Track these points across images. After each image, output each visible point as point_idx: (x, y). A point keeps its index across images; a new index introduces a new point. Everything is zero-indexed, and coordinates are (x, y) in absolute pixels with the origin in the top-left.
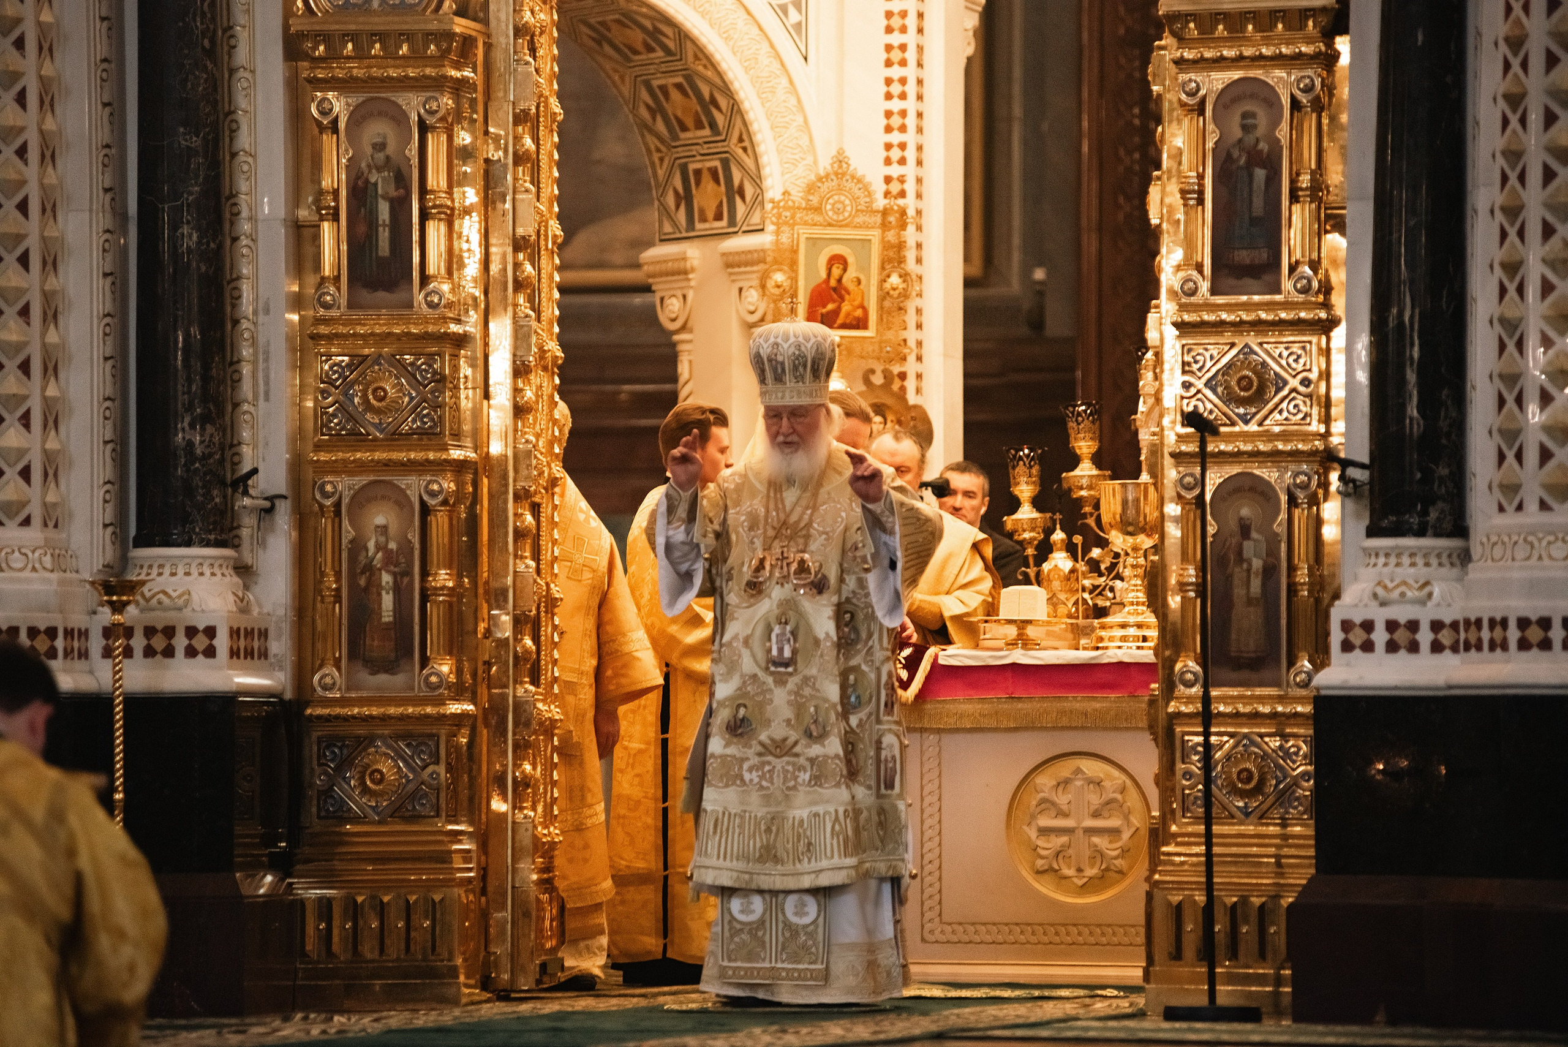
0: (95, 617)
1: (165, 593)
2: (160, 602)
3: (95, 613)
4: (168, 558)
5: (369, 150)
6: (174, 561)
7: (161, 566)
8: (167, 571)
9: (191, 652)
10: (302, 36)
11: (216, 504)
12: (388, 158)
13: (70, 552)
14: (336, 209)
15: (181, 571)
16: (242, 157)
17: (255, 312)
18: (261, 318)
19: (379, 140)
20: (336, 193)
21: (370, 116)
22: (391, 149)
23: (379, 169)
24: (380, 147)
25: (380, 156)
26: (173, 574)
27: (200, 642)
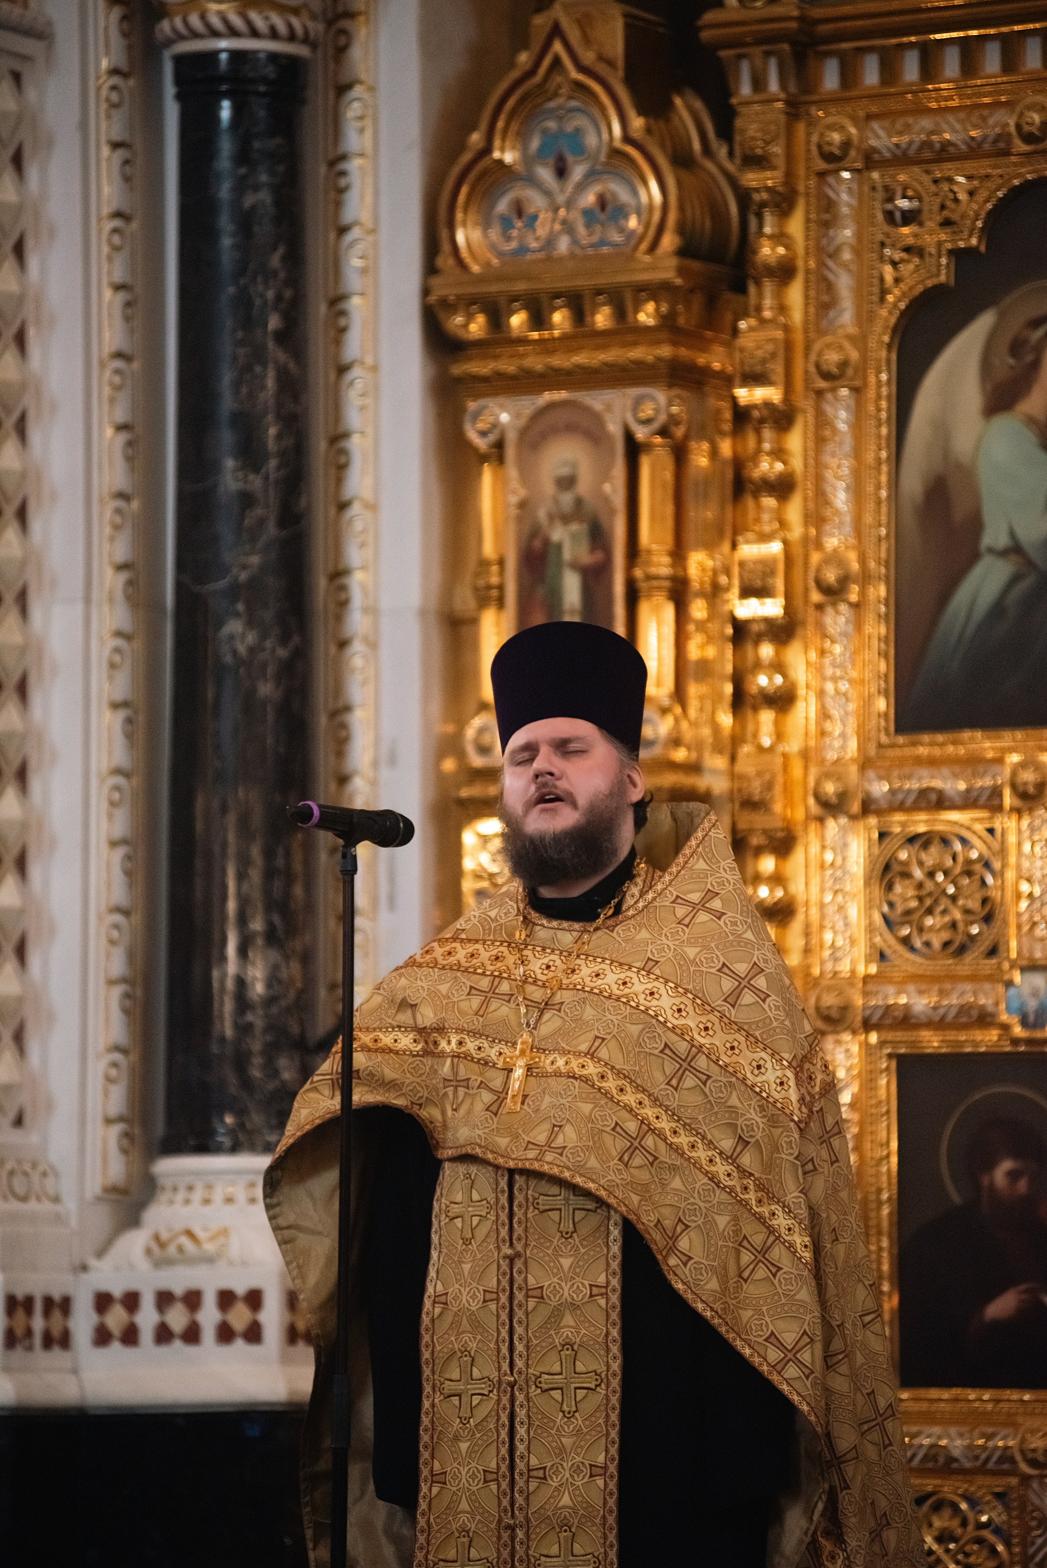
0: (84, 1277)
1: (190, 1234)
2: (180, 1249)
3: (84, 1268)
4: (198, 1173)
5: (549, 488)
6: (209, 1181)
7: (190, 1188)
8: (197, 1195)
9: (225, 1334)
10: (449, 306)
11: (283, 1082)
12: (579, 502)
13: (41, 1168)
14: (501, 588)
15: (218, 1195)
16: (356, 508)
17: (375, 764)
18: (385, 774)
19: (565, 471)
20: (501, 562)
21: (553, 432)
22: (583, 487)
23: (566, 519)
24: (567, 483)
25: (567, 499)
26: (207, 1201)
27: (239, 1317)
